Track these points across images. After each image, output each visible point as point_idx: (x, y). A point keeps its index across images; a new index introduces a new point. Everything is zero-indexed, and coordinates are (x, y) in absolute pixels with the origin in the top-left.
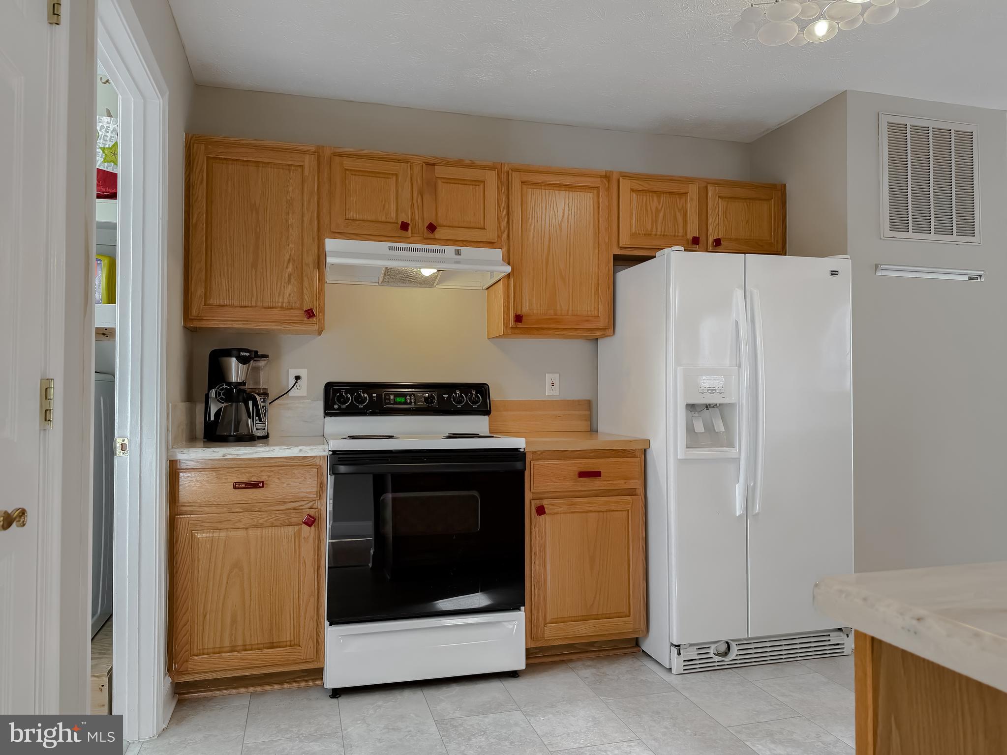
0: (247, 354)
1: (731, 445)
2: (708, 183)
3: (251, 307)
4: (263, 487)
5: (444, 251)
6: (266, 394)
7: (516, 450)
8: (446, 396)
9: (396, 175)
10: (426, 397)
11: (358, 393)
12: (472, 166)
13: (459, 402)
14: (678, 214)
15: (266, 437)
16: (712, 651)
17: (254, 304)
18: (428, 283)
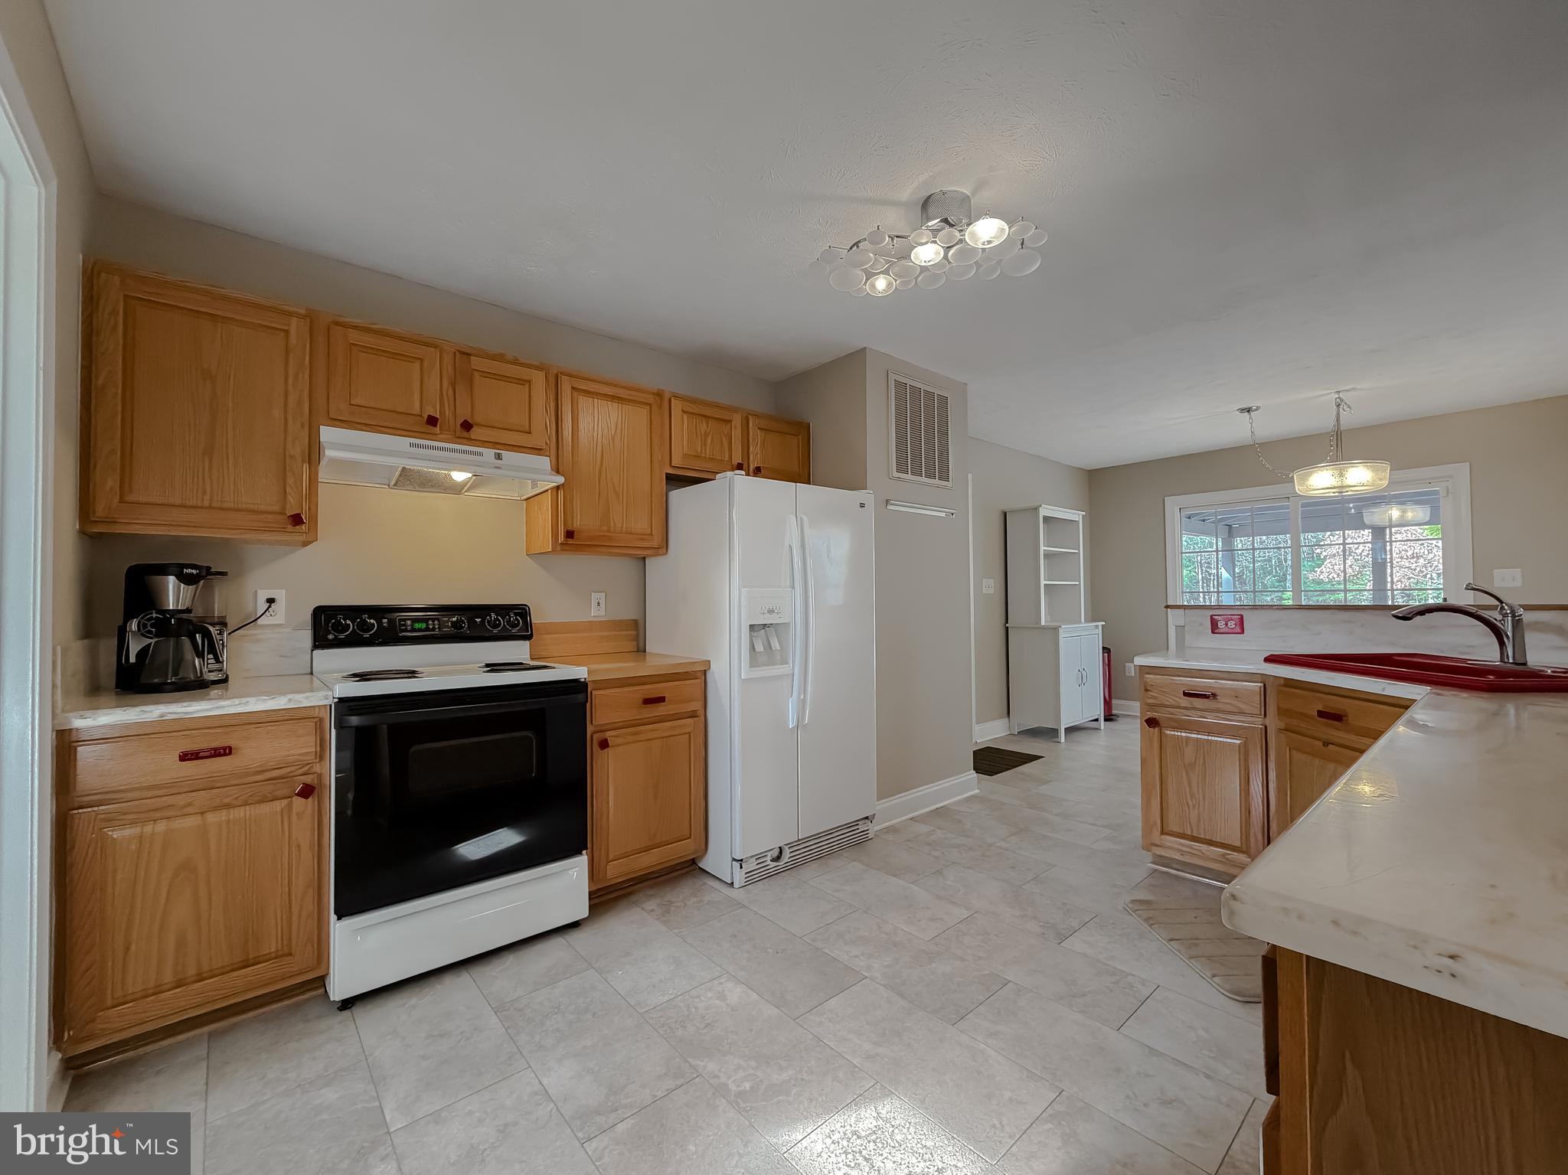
0: (194, 571)
1: (784, 662)
2: (750, 414)
3: (202, 507)
4: (230, 753)
5: (481, 454)
6: (224, 624)
7: (576, 681)
8: (478, 620)
9: (422, 360)
10: (454, 622)
11: (361, 618)
12: (515, 362)
13: (495, 626)
14: (724, 439)
15: (225, 680)
16: (769, 858)
17: (206, 504)
18: (457, 489)
